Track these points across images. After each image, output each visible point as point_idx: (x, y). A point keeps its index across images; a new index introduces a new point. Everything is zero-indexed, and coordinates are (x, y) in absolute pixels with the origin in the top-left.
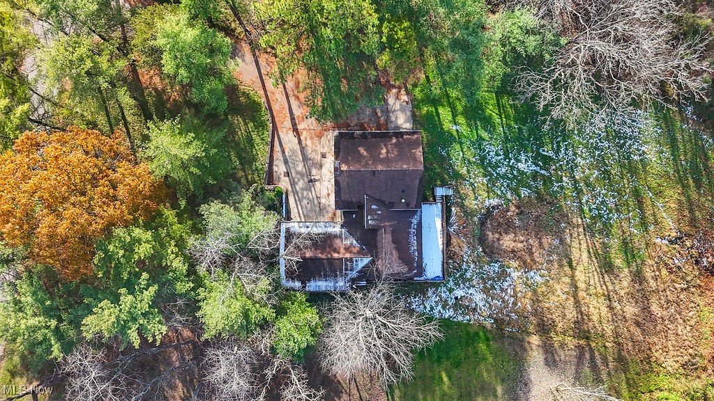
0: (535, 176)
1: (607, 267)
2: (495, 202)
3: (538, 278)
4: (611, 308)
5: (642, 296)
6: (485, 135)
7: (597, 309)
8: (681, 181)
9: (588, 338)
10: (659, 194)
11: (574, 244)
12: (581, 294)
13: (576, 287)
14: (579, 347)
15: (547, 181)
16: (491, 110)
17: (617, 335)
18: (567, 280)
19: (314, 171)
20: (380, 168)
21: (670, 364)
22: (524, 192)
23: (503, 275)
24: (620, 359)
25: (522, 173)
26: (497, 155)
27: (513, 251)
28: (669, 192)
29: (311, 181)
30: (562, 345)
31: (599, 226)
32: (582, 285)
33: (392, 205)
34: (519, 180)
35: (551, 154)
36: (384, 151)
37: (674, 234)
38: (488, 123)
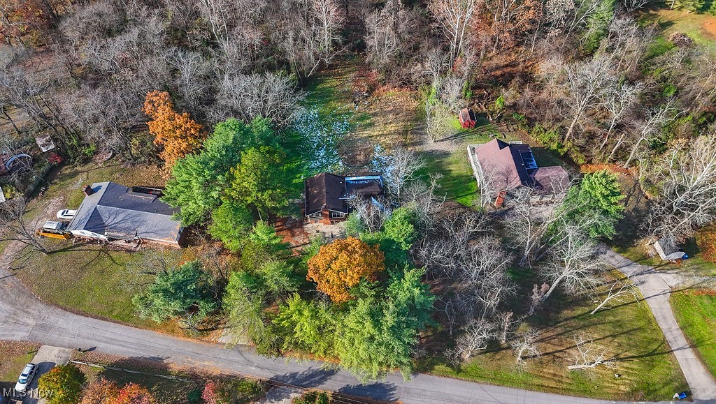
0: (327, 150)
1: (371, 125)
2: (340, 163)
3: (379, 148)
4: (390, 123)
5: (385, 114)
6: (306, 167)
7: (391, 128)
8: (327, 102)
9: (407, 131)
10: (334, 109)
11: (361, 135)
12: (385, 132)
13: (382, 135)
14: (412, 133)
15: (329, 145)
16: (293, 166)
17: (404, 121)
18: (378, 138)
19: (327, 236)
20: (324, 190)
21: (416, 104)
22: (335, 153)
23: (378, 159)
24: (416, 120)
25: (325, 154)
26: (316, 163)
27: (366, 156)
28: (333, 105)
29: (332, 237)
30: (411, 139)
31: (352, 128)
32: (381, 133)
33: (344, 189)
34: (329, 154)
35: (315, 144)
36: (315, 192)
37: (353, 103)
38: (299, 167)
